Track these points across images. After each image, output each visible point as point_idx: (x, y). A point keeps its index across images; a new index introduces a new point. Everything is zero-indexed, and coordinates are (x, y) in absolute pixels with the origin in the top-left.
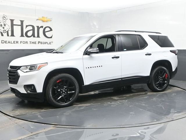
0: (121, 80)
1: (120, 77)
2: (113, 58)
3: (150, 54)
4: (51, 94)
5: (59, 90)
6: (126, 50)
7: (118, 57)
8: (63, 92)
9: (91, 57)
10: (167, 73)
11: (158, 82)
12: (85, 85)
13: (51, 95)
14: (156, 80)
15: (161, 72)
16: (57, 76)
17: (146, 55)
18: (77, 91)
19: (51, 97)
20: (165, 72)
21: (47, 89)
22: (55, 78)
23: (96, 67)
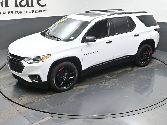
0: (113, 61)
1: (113, 59)
2: (107, 43)
3: (138, 35)
4: (54, 81)
5: (61, 77)
6: (117, 33)
7: (111, 42)
8: (64, 78)
9: (89, 44)
10: (150, 50)
11: (143, 59)
12: (83, 70)
13: (54, 83)
14: (142, 57)
15: (146, 50)
16: (59, 65)
17: (135, 36)
18: (76, 76)
19: (54, 85)
20: (149, 49)
21: (51, 78)
22: (57, 67)
23: (93, 53)
